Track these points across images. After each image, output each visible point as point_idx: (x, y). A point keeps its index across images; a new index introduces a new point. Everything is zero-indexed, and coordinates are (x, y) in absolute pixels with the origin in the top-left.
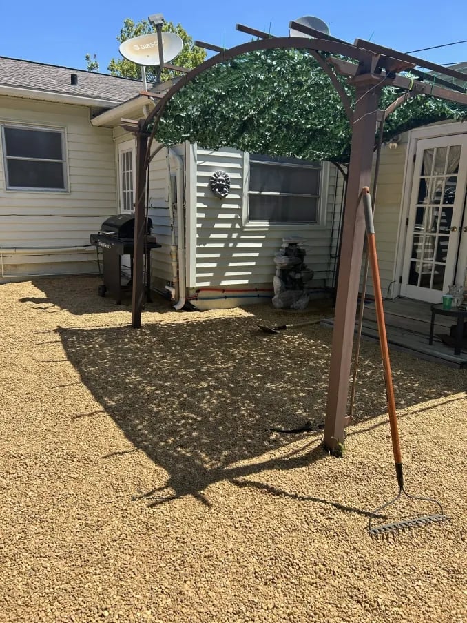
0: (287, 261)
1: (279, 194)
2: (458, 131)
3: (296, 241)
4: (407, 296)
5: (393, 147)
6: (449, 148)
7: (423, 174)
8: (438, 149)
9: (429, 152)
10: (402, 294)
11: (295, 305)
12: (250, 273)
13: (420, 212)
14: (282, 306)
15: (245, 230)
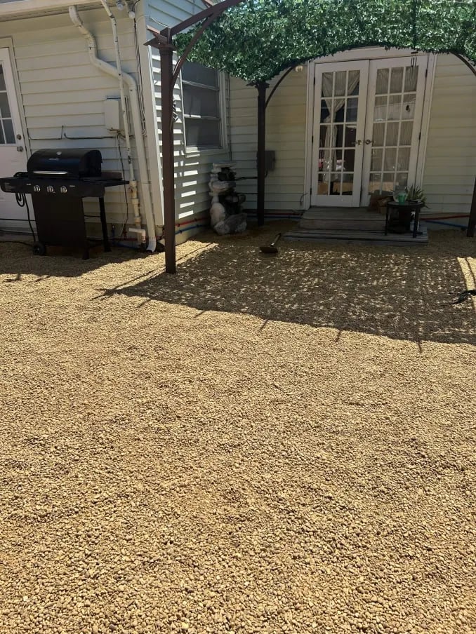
0: (228, 187)
1: (199, 117)
2: (357, 58)
3: (229, 165)
4: (318, 205)
5: (299, 70)
6: (348, 72)
7: (323, 96)
8: (336, 73)
9: (328, 76)
10: (312, 204)
11: (239, 229)
12: (193, 203)
13: (323, 130)
14: (228, 231)
15: (188, 156)
